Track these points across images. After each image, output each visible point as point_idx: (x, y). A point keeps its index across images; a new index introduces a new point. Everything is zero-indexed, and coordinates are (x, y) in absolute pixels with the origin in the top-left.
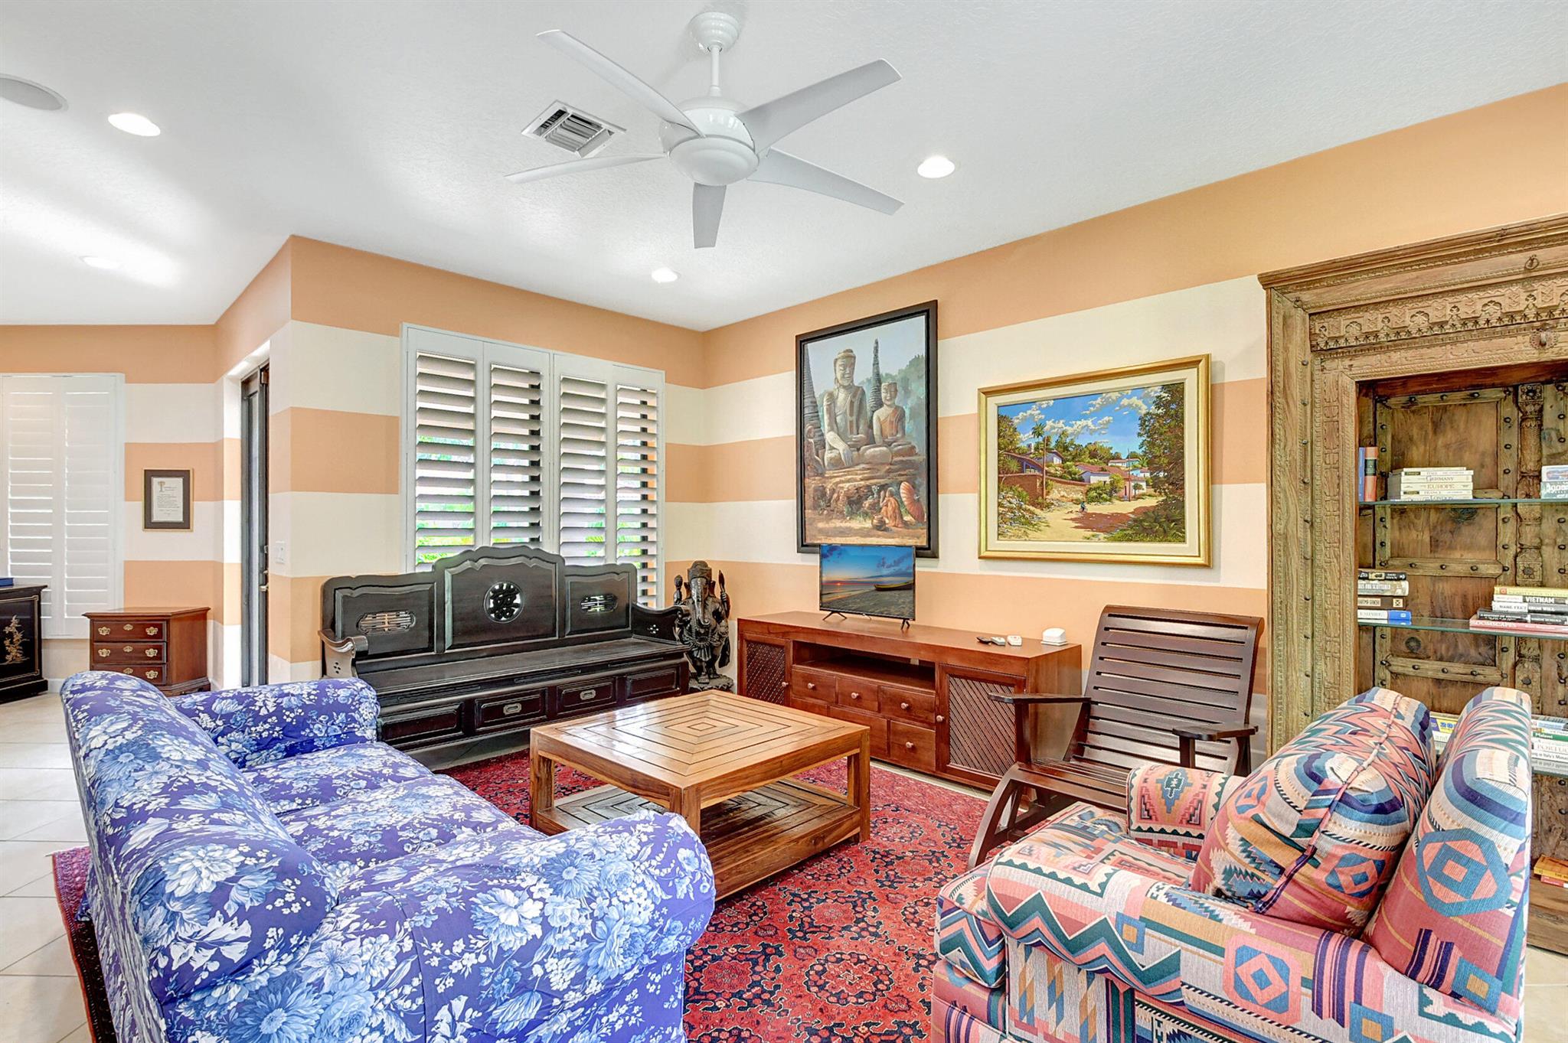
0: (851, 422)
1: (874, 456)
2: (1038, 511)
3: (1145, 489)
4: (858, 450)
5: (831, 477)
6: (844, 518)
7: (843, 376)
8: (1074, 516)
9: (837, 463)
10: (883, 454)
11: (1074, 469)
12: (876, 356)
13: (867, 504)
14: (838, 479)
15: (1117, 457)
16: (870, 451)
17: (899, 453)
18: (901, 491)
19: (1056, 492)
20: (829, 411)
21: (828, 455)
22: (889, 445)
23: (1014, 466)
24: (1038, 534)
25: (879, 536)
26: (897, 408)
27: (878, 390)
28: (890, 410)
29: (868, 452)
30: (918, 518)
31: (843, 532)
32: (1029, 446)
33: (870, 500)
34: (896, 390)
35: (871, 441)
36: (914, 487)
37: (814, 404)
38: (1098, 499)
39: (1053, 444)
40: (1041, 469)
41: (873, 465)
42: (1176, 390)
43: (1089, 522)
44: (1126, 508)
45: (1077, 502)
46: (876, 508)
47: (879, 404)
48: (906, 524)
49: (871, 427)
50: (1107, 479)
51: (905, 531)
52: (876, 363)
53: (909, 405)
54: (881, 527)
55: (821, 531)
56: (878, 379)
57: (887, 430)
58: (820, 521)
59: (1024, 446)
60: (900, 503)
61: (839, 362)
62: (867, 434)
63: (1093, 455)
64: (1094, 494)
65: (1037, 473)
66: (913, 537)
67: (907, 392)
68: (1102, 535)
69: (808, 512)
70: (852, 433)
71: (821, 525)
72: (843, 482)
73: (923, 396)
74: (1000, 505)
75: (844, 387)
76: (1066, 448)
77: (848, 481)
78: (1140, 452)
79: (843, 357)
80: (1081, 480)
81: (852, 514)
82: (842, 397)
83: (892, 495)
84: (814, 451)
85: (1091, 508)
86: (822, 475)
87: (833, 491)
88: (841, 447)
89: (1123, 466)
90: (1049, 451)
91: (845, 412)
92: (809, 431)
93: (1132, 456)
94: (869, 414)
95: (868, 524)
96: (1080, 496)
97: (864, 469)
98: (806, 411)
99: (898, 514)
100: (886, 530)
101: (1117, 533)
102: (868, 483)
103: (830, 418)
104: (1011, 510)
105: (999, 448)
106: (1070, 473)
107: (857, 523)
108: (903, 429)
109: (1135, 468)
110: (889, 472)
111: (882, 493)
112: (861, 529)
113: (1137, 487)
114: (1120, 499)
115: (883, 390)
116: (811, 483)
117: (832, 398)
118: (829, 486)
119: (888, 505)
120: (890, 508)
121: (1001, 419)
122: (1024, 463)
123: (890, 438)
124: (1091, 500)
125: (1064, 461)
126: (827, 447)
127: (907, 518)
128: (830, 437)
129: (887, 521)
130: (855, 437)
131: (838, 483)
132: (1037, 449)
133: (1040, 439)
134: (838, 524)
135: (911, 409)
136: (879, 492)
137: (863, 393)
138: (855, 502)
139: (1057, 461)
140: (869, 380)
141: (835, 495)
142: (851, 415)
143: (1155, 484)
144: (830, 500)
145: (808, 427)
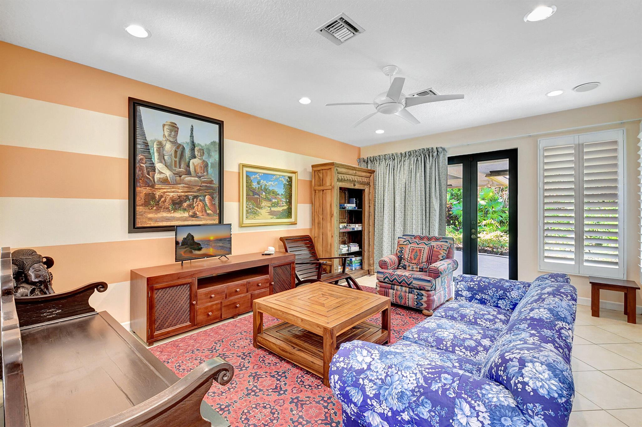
0: (175, 161)
1: (190, 181)
2: (258, 210)
3: (285, 204)
4: (180, 176)
5: (160, 189)
6: (169, 211)
7: (170, 135)
8: (268, 211)
9: (165, 181)
10: (195, 181)
11: (268, 197)
12: (192, 133)
13: (185, 205)
14: (165, 190)
15: (279, 194)
16: (188, 179)
17: (204, 182)
18: (206, 199)
19: (264, 204)
20: (159, 151)
21: (157, 176)
22: (200, 177)
23: (251, 194)
24: (258, 217)
25: (193, 220)
26: (204, 161)
27: (193, 149)
28: (200, 161)
29: (187, 179)
30: (214, 212)
31: (168, 219)
32: (256, 187)
33: (188, 202)
34: (203, 153)
35: (189, 173)
36: (212, 198)
37: (146, 144)
38: (274, 206)
39: (263, 188)
40: (260, 196)
41: (190, 186)
42: (290, 178)
43: (272, 213)
44: (280, 209)
45: (269, 207)
46: (191, 206)
47: (194, 157)
48: (208, 214)
49: (188, 166)
50: (276, 200)
51: (207, 217)
52: (192, 136)
53: (211, 162)
54: (194, 216)
55: (150, 219)
56: (193, 145)
57: (199, 170)
58: (150, 213)
59: (254, 187)
60: (205, 205)
61: (166, 127)
62: (186, 170)
63: (273, 193)
64: (273, 205)
65: (258, 197)
66: (211, 220)
67: (209, 156)
68: (275, 217)
69: (139, 209)
70: (175, 167)
71: (150, 216)
72: (169, 192)
73: (218, 159)
74: (247, 207)
75: (170, 141)
76: (266, 190)
77: (173, 192)
78: (283, 194)
79: (169, 125)
80: (270, 200)
81: (175, 210)
82: (168, 146)
83: (201, 201)
84: (145, 171)
85: (273, 209)
86: (153, 186)
87: (161, 197)
88: (168, 173)
89: (280, 197)
90: (262, 190)
91: (171, 155)
92: (141, 159)
93: (282, 194)
94: (187, 160)
95: (186, 215)
96: (270, 205)
97: (183, 187)
98: (138, 146)
99: (204, 210)
100: (197, 217)
101: (278, 217)
102: (186, 194)
103: (159, 155)
104: (250, 209)
105: (247, 187)
106: (267, 198)
107: (178, 214)
108: (207, 171)
109: (283, 198)
110: (199, 190)
111: (195, 200)
112: (181, 217)
113: (283, 203)
114: (279, 206)
115: (196, 151)
116: (142, 191)
117: (161, 146)
118: (158, 194)
119: (198, 206)
120: (199, 207)
121: (247, 176)
122: (254, 193)
123: (200, 174)
124: (272, 206)
125: (266, 194)
126: (157, 171)
127: (209, 212)
128: (159, 166)
129: (198, 213)
130: (178, 170)
131: (165, 192)
132: (258, 189)
133: (259, 186)
134: (165, 214)
135: (211, 163)
136: (193, 199)
137: (184, 148)
138: (177, 204)
139: (264, 194)
140: (188, 143)
141: (163, 199)
142: (176, 157)
143: (286, 203)
144: (158, 202)
145: (139, 157)
